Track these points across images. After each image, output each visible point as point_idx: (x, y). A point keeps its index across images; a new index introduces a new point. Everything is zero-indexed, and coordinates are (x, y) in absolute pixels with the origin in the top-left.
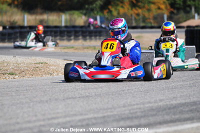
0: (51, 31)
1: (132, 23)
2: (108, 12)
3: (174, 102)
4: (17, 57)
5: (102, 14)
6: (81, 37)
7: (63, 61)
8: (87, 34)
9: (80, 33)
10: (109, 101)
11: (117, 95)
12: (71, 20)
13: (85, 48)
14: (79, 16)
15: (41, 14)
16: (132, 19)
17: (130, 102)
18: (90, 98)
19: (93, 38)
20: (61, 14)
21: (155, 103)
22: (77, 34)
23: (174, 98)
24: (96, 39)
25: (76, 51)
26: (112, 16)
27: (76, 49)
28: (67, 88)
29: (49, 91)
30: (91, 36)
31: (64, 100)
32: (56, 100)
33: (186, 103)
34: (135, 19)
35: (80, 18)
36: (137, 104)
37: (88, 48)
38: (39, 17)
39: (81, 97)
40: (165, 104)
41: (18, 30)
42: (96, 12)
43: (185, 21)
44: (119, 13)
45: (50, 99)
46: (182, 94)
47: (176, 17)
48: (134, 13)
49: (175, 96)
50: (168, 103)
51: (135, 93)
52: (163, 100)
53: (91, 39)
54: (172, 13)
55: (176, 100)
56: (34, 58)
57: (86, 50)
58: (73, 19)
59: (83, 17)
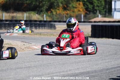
1: (64, 19)
2: (50, 13)
3: (77, 72)
5: (47, 14)
6: (34, 27)
7: (21, 42)
8: (38, 25)
9: (33, 25)
10: (41, 70)
11: (46, 66)
12: (29, 17)
13: (35, 34)
14: (34, 15)
15: (13, 13)
16: (63, 17)
17: (52, 71)
18: (31, 68)
19: (41, 27)
20: (24, 13)
21: (66, 72)
22: (32, 25)
23: (78, 69)
25: (30, 36)
26: (53, 14)
27: (30, 35)
28: (19, 61)
29: (8, 63)
30: (39, 27)
31: (15, 69)
32: (11, 69)
33: (83, 72)
34: (66, 16)
35: (35, 16)
36: (56, 73)
37: (36, 34)
38: (11, 15)
39: (26, 67)
40: (72, 72)
42: (44, 12)
43: (93, 18)
44: (56, 13)
45: (7, 69)
46: (83, 67)
47: (88, 16)
48: (65, 13)
49: (79, 67)
50: (74, 72)
51: (57, 65)
52: (71, 70)
53: (39, 28)
54: (86, 13)
55: (78, 70)
57: (35, 35)
58: (30, 16)
59: (37, 15)
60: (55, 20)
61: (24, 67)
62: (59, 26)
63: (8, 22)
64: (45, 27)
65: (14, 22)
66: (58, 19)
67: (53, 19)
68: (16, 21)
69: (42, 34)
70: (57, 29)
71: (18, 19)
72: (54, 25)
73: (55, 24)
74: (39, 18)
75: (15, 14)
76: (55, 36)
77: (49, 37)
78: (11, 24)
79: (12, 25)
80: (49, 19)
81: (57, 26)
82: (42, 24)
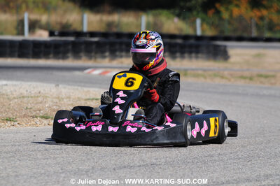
0: (121, 44)
1: (251, 32)
2: (214, 13)
4: (60, 86)
5: (204, 16)
8: (178, 48)
12: (155, 24)
19: (186, 55)
20: (141, 13)
24: (191, 57)
26: (221, 19)
31: (114, 169)
32: (102, 169)
34: (257, 25)
38: (107, 18)
41: (72, 39)
42: (195, 13)
44: (231, 15)
45: (93, 168)
48: (256, 15)
53: (182, 57)
56: (86, 89)
58: (158, 22)
59: (176, 20)
60: (227, 34)
61: (138, 164)
62: (239, 51)
63: (96, 39)
64: (200, 55)
65: (112, 39)
66: (235, 30)
67: (222, 32)
68: (119, 35)
69: (189, 72)
70: (232, 60)
71: (126, 30)
72: (222, 48)
73: (225, 47)
74: (181, 30)
75: (115, 18)
76: (226, 78)
77: (209, 81)
78: (105, 44)
79: (108, 47)
80: (210, 32)
81: (231, 52)
82: (191, 46)
